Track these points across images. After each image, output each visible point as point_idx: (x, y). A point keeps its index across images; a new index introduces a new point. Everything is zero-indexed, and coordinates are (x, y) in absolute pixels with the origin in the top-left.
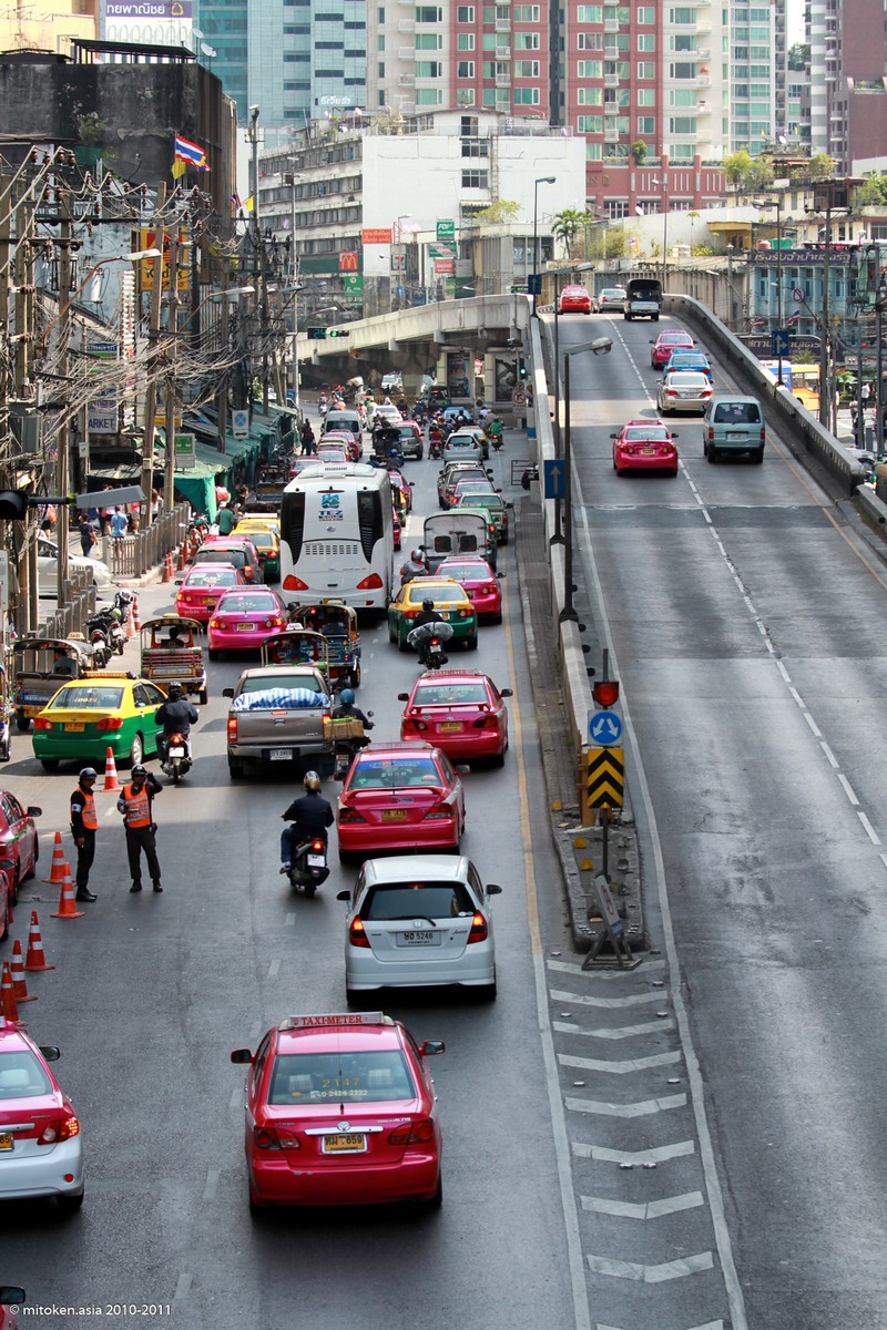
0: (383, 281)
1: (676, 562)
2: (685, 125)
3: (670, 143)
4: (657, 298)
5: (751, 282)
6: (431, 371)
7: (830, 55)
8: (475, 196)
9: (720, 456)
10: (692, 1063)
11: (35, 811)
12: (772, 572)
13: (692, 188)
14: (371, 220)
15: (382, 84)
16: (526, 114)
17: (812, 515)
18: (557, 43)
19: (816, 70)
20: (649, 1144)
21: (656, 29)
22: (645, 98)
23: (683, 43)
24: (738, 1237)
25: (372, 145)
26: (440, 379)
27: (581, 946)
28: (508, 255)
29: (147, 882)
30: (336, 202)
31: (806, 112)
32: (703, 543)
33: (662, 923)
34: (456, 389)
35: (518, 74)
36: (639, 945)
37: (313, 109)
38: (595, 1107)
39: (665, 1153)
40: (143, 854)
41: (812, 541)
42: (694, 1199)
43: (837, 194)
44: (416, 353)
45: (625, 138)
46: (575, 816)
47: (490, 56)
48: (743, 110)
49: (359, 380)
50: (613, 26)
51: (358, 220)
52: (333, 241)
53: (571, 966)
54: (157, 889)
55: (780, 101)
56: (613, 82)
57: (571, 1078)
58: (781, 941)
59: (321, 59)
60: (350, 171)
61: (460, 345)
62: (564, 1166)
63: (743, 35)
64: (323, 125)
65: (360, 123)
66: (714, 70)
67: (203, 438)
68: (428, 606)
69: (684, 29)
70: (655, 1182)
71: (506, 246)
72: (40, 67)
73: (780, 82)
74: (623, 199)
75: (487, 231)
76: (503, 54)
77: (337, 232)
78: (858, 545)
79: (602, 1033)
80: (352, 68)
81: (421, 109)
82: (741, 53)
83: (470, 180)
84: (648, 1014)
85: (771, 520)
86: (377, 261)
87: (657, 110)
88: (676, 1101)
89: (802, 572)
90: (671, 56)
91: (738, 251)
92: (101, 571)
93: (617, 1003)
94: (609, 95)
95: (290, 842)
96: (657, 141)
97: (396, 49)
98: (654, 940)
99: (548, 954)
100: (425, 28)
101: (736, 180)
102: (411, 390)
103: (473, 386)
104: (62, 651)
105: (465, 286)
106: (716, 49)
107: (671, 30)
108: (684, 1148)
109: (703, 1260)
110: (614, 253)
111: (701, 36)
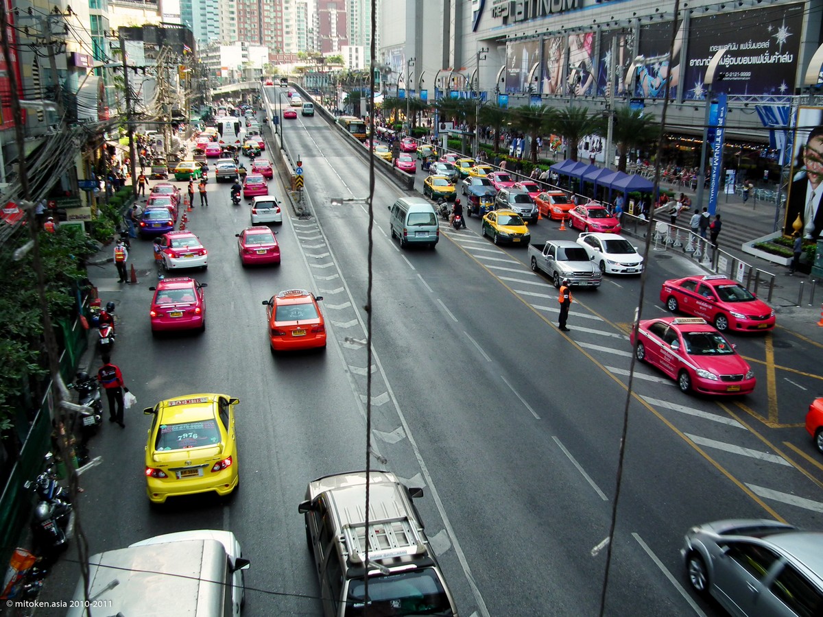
0: (226, 78)
1: (300, 138)
2: (288, 45)
3: (285, 48)
4: (287, 82)
5: (305, 79)
6: (239, 98)
7: (318, 30)
8: (245, 60)
9: (305, 115)
10: (325, 238)
11: (179, 189)
12: (321, 140)
13: (290, 59)
14: (223, 65)
15: (223, 34)
16: (255, 42)
17: (326, 128)
18: (260, 26)
19: (315, 33)
20: (320, 253)
21: (282, 24)
22: (280, 39)
23: (287, 27)
24: (342, 271)
25: (222, 48)
26: (240, 99)
27: (298, 215)
28: (253, 72)
29: (205, 203)
30: (215, 61)
31: (313, 43)
32: (305, 133)
33: (312, 210)
34: (244, 101)
35: (253, 33)
36: (309, 215)
37: (209, 40)
38: (308, 246)
39: (324, 255)
40: (204, 198)
41: (327, 133)
42: (332, 264)
43: (321, 60)
44: (235, 94)
45: (276, 48)
46: (292, 189)
47: (246, 29)
48: (299, 42)
49: (223, 99)
50: (272, 23)
51: (220, 64)
52: (215, 69)
53: (296, 219)
54: (207, 205)
55: (307, 40)
56: (273, 35)
57: (301, 241)
58: (337, 213)
59: (209, 29)
60: (218, 54)
61: (245, 92)
62: (305, 259)
63: (299, 25)
64: (211, 43)
65: (219, 43)
66: (294, 33)
67: (196, 111)
68: (251, 146)
69: (287, 24)
70: (323, 261)
71: (253, 71)
72: (152, 28)
73: (307, 36)
74: (276, 61)
75: (248, 67)
76: (249, 28)
77: (215, 67)
78: (337, 134)
79: (305, 232)
80: (216, 31)
81: (232, 40)
82: (299, 29)
83: (244, 56)
84: (313, 228)
85: (318, 129)
86: (225, 74)
87: (282, 42)
88: (324, 245)
89: (326, 139)
90: (285, 30)
91: (302, 72)
92: (179, 139)
93: (307, 226)
94: (272, 38)
95: (233, 194)
96: (282, 48)
97: (226, 27)
98: (312, 214)
99: (291, 217)
100: (232, 22)
101: (300, 57)
102: (234, 102)
103: (248, 101)
104: (176, 156)
105: (244, 79)
106: (294, 29)
107: (285, 24)
108: (327, 254)
109: (337, 275)
110: (276, 72)
111: (291, 25)
